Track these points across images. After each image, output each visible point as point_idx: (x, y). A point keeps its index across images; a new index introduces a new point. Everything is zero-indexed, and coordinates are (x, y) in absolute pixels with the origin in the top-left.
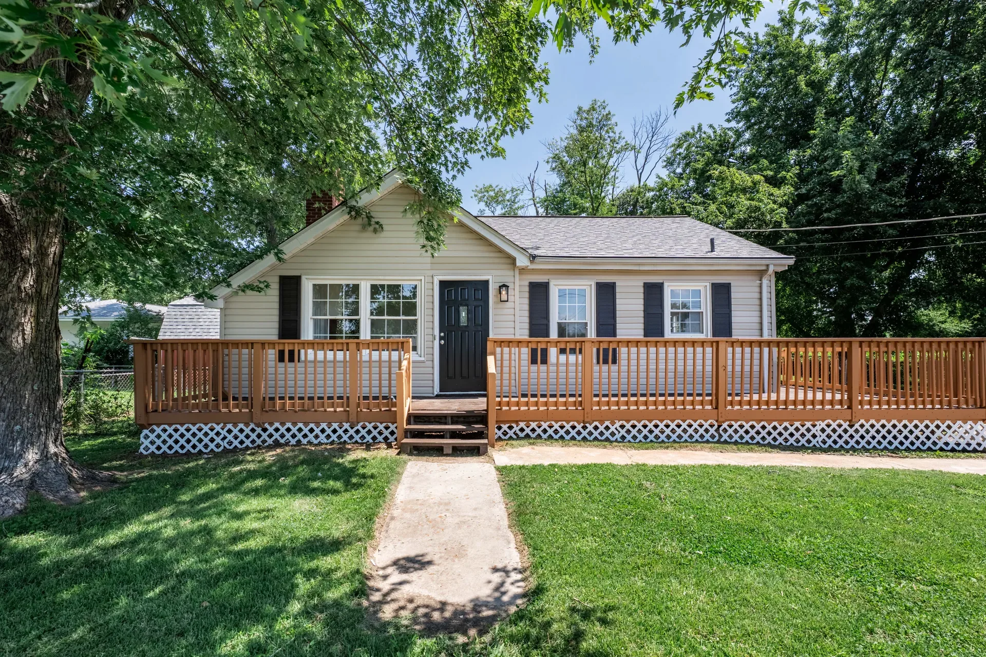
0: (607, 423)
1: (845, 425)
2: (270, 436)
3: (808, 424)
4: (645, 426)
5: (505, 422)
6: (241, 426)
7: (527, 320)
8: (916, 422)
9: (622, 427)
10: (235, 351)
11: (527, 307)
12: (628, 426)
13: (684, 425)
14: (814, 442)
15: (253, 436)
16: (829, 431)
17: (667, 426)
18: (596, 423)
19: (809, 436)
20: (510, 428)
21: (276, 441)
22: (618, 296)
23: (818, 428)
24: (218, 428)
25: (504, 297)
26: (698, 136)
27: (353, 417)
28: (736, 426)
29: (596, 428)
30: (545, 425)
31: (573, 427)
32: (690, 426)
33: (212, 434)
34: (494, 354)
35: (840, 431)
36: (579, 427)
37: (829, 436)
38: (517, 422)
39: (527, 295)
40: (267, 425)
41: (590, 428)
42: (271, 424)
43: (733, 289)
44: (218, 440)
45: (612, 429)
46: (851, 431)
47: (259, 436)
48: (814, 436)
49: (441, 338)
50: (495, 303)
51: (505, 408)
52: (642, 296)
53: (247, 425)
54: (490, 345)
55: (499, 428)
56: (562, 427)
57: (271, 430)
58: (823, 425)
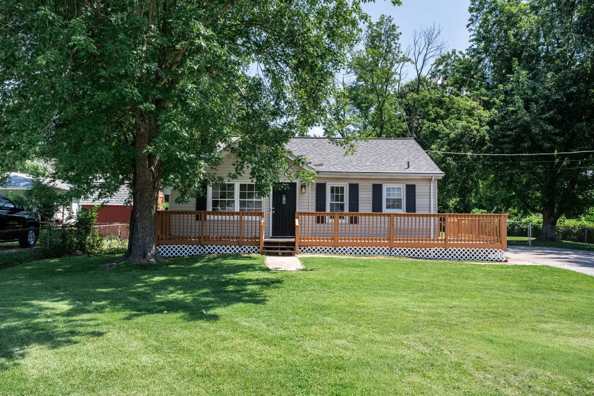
0: (344, 247)
1: (443, 250)
2: (207, 250)
3: (428, 249)
4: (360, 249)
5: (302, 246)
6: (195, 246)
7: (315, 201)
8: (473, 249)
9: (351, 249)
10: (174, 215)
11: (315, 195)
12: (353, 249)
13: (376, 249)
14: (430, 256)
15: (200, 250)
16: (436, 252)
17: (369, 249)
18: (340, 247)
19: (428, 254)
20: (305, 249)
21: (209, 252)
22: (359, 190)
23: (432, 251)
24: (186, 247)
25: (303, 191)
26: (453, 58)
27: (241, 243)
28: (398, 249)
29: (340, 249)
30: (319, 248)
31: (330, 249)
32: (379, 249)
33: (183, 249)
34: (298, 218)
35: (441, 252)
36: (333, 249)
37: (436, 254)
38: (307, 246)
39: (315, 189)
40: (205, 246)
41: (337, 249)
42: (207, 245)
43: (416, 188)
44: (186, 251)
45: (346, 250)
46: (445, 252)
47: (202, 250)
48: (430, 254)
49: (273, 210)
50: (299, 194)
51: (302, 241)
52: (372, 190)
53: (197, 246)
54: (296, 215)
55: (300, 249)
56: (326, 249)
57: (207, 248)
58: (434, 249)
